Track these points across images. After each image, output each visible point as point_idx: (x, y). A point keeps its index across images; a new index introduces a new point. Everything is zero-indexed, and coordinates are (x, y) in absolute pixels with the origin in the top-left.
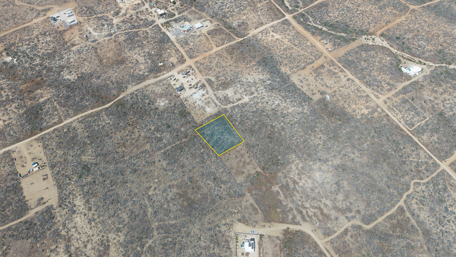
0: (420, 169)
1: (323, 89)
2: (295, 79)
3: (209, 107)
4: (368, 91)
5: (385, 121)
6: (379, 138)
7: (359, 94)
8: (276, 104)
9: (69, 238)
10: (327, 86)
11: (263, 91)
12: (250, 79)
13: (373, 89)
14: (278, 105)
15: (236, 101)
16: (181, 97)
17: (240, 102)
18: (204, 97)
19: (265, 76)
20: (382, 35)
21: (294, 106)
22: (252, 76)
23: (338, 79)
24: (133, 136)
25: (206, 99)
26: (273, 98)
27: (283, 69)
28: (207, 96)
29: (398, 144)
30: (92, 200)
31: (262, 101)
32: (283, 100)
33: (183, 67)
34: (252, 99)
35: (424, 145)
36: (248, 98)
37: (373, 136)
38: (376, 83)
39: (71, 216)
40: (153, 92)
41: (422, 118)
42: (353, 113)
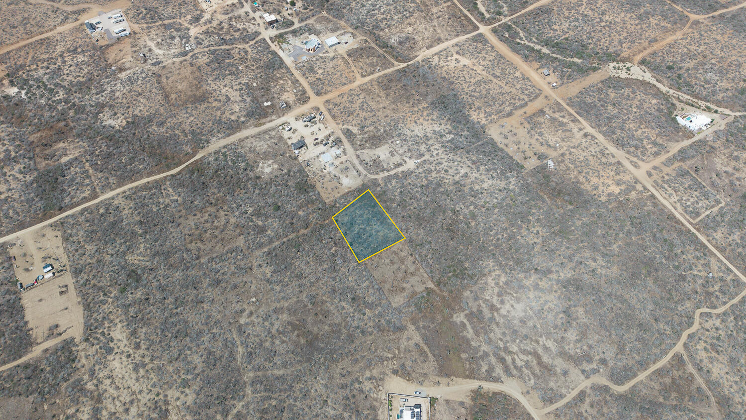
0: (711, 289)
1: (543, 150)
2: (494, 133)
3: (347, 176)
4: (620, 155)
5: (649, 207)
6: (639, 234)
7: (604, 160)
8: (461, 174)
9: (100, 395)
10: (549, 146)
11: (440, 152)
12: (419, 131)
13: (628, 152)
14: (466, 176)
15: (392, 167)
16: (300, 159)
17: (400, 169)
18: (339, 160)
19: (443, 127)
20: (643, 62)
21: (493, 178)
22: (421, 127)
23: (568, 134)
24: (216, 224)
25: (342, 163)
26: (456, 163)
27: (474, 116)
28: (343, 158)
29: (672, 245)
30: (142, 331)
31: (438, 168)
32: (473, 166)
33: (305, 108)
34: (420, 164)
35: (716, 248)
36: (413, 162)
37: (629, 232)
38: (634, 143)
39: (105, 357)
40: (253, 150)
41: (713, 203)
42: (594, 192)
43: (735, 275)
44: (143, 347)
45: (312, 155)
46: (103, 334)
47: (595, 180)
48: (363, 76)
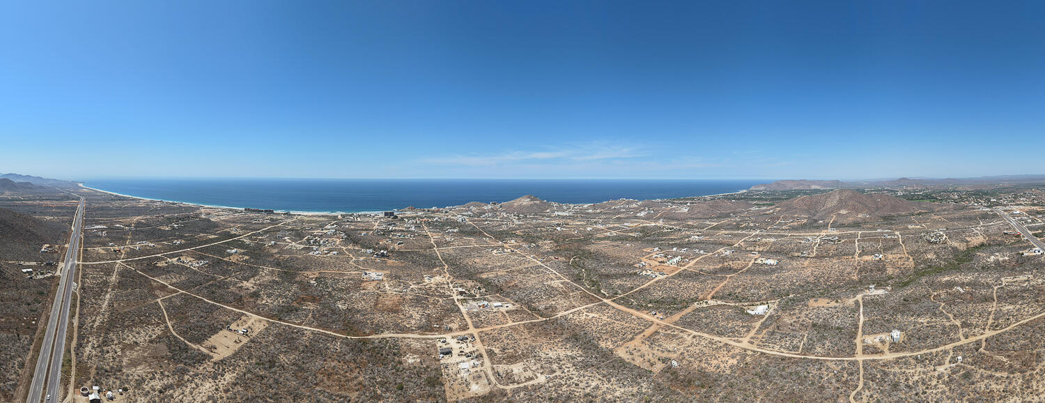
0: (844, 379)
1: (665, 355)
2: (621, 353)
3: (477, 383)
4: (724, 340)
5: (764, 361)
6: (771, 382)
7: (714, 346)
8: (592, 387)
10: (669, 351)
11: (571, 369)
12: (552, 354)
13: (729, 336)
14: (597, 387)
15: (523, 380)
16: (442, 362)
17: (531, 383)
18: (475, 369)
19: (577, 352)
20: (713, 298)
21: (625, 386)
22: (555, 352)
23: (681, 340)
24: (347, 374)
25: (476, 372)
26: (586, 378)
27: (603, 344)
28: (479, 369)
29: (797, 373)
30: (239, 388)
31: (568, 382)
32: (604, 379)
33: (463, 333)
34: (551, 379)
35: (824, 356)
36: (544, 378)
37: (762, 384)
38: (730, 330)
39: (209, 378)
40: (408, 346)
41: (801, 338)
42: (718, 371)
43: (847, 361)
44: (228, 395)
45: (453, 362)
46: (223, 370)
47: (714, 362)
48: (513, 321)
